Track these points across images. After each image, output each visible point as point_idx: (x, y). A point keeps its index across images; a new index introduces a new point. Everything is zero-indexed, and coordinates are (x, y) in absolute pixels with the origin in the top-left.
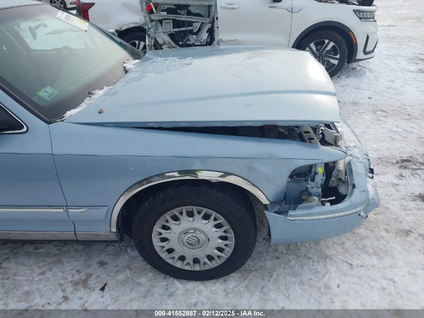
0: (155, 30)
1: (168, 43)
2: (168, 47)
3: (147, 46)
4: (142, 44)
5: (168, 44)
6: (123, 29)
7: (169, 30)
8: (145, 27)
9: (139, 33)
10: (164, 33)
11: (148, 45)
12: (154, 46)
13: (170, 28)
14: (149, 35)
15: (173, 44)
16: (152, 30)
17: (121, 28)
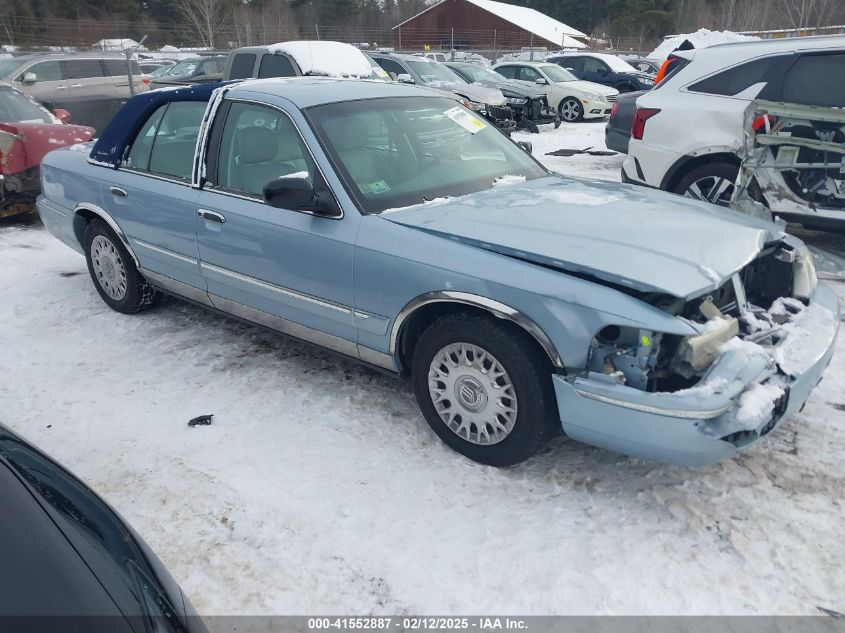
0: (759, 161)
1: (777, 188)
2: (775, 196)
3: (736, 188)
4: (726, 183)
5: (776, 190)
6: (697, 155)
7: (788, 165)
8: (740, 156)
9: (726, 165)
10: (776, 168)
11: (739, 187)
12: (749, 189)
13: (790, 161)
14: (744, 169)
15: (788, 191)
16: (753, 161)
17: (695, 153)
